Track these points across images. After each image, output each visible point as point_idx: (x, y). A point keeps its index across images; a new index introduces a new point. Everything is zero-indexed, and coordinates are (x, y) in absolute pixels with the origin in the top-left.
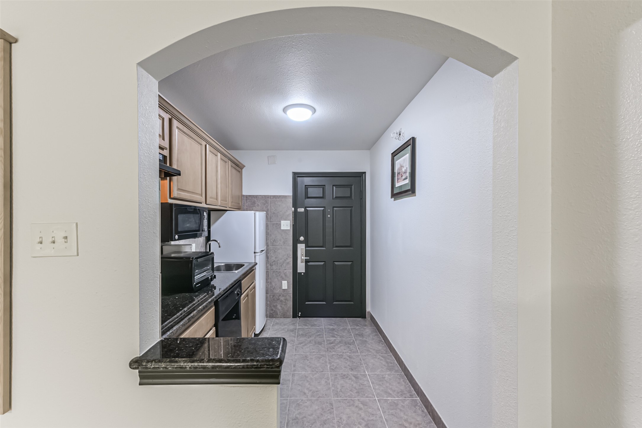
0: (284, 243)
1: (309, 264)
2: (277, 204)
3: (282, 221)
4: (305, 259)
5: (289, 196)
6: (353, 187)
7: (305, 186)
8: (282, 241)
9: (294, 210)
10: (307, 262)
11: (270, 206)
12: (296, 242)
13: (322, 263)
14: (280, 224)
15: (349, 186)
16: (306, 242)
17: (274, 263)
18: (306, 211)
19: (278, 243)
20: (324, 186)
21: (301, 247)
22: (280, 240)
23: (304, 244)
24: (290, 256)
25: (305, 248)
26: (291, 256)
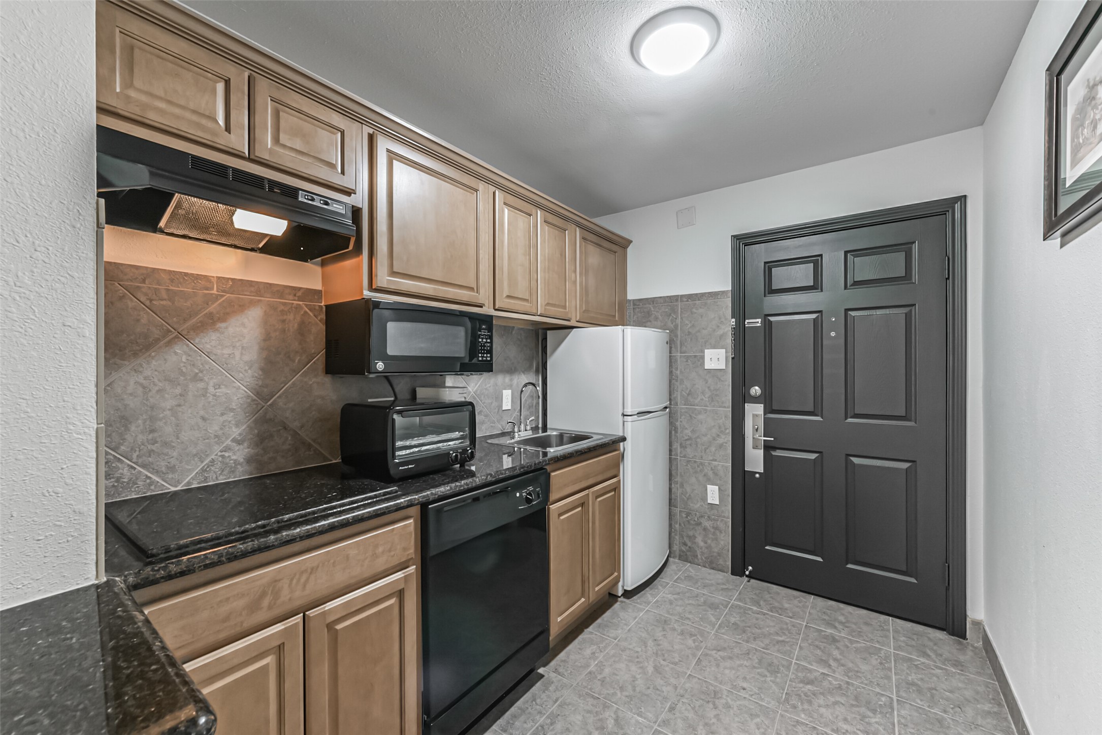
0: (712, 399)
1: (774, 453)
2: (696, 313)
3: (706, 350)
4: (764, 440)
5: (723, 292)
6: (916, 248)
7: (765, 263)
8: (707, 396)
9: (734, 323)
10: (768, 447)
11: (681, 318)
12: (740, 399)
13: (813, 456)
14: (703, 358)
15: (905, 247)
16: (767, 400)
17: (688, 442)
18: (768, 326)
19: (699, 399)
20: (819, 258)
21: (754, 412)
22: (703, 393)
23: (762, 405)
24: (726, 429)
25: (765, 414)
26: (727, 431)
